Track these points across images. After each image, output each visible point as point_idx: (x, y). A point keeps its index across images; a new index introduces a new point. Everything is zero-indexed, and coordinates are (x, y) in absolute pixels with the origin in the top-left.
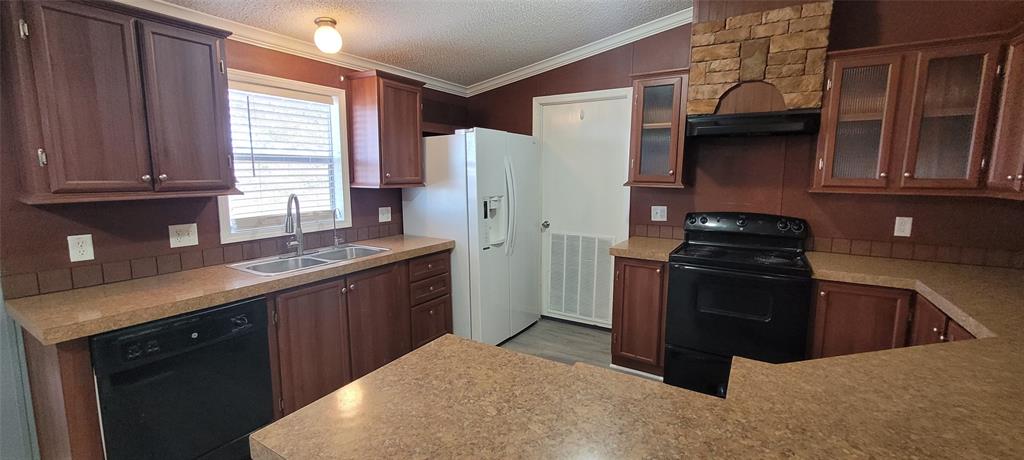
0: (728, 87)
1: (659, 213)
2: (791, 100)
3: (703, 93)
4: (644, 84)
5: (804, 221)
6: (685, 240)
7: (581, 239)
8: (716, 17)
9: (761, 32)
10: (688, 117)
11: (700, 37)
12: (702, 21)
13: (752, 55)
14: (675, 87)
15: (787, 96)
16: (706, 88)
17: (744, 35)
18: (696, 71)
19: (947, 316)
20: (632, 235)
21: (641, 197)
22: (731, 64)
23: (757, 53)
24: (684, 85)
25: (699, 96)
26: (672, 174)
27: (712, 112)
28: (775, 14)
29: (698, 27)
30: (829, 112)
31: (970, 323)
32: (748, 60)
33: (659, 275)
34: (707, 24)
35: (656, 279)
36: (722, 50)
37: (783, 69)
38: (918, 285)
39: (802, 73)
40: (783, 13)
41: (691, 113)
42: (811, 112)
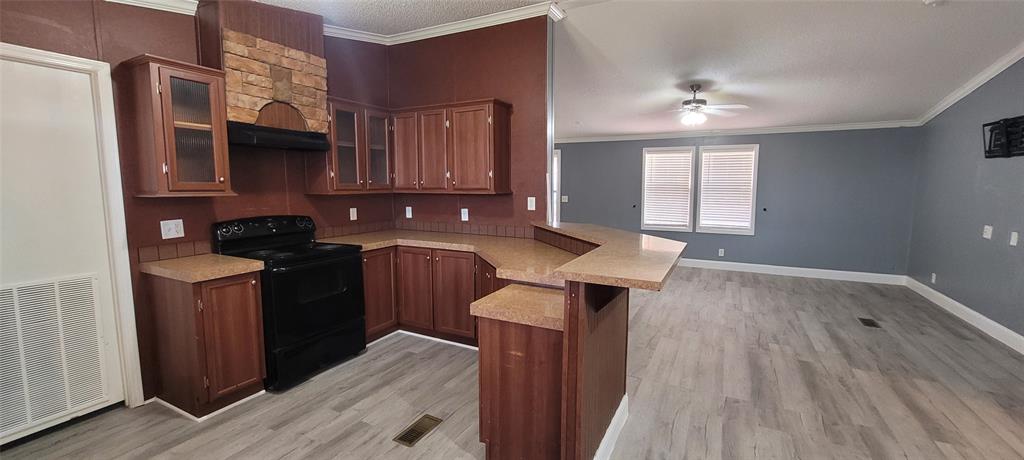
0: (265, 102)
1: (172, 228)
2: (312, 125)
3: (243, 101)
4: (168, 72)
5: (309, 217)
6: (215, 251)
7: (15, 294)
8: (247, 33)
9: (285, 63)
10: (228, 122)
11: (234, 46)
12: (234, 30)
13: (281, 80)
14: (212, 88)
15: (308, 121)
16: (245, 98)
17: (272, 59)
18: (233, 78)
19: (432, 249)
20: (135, 262)
21: (142, 211)
22: (266, 83)
23: (285, 80)
24: (221, 87)
25: (240, 104)
26: (223, 182)
27: (253, 123)
28: (293, 53)
29: (231, 34)
30: (332, 138)
31: (455, 247)
32: (278, 84)
33: (254, 286)
34: (241, 35)
35: (251, 291)
36: (256, 66)
37: (304, 99)
38: (400, 242)
39: (315, 106)
40: (300, 55)
41: (231, 119)
42: (323, 136)
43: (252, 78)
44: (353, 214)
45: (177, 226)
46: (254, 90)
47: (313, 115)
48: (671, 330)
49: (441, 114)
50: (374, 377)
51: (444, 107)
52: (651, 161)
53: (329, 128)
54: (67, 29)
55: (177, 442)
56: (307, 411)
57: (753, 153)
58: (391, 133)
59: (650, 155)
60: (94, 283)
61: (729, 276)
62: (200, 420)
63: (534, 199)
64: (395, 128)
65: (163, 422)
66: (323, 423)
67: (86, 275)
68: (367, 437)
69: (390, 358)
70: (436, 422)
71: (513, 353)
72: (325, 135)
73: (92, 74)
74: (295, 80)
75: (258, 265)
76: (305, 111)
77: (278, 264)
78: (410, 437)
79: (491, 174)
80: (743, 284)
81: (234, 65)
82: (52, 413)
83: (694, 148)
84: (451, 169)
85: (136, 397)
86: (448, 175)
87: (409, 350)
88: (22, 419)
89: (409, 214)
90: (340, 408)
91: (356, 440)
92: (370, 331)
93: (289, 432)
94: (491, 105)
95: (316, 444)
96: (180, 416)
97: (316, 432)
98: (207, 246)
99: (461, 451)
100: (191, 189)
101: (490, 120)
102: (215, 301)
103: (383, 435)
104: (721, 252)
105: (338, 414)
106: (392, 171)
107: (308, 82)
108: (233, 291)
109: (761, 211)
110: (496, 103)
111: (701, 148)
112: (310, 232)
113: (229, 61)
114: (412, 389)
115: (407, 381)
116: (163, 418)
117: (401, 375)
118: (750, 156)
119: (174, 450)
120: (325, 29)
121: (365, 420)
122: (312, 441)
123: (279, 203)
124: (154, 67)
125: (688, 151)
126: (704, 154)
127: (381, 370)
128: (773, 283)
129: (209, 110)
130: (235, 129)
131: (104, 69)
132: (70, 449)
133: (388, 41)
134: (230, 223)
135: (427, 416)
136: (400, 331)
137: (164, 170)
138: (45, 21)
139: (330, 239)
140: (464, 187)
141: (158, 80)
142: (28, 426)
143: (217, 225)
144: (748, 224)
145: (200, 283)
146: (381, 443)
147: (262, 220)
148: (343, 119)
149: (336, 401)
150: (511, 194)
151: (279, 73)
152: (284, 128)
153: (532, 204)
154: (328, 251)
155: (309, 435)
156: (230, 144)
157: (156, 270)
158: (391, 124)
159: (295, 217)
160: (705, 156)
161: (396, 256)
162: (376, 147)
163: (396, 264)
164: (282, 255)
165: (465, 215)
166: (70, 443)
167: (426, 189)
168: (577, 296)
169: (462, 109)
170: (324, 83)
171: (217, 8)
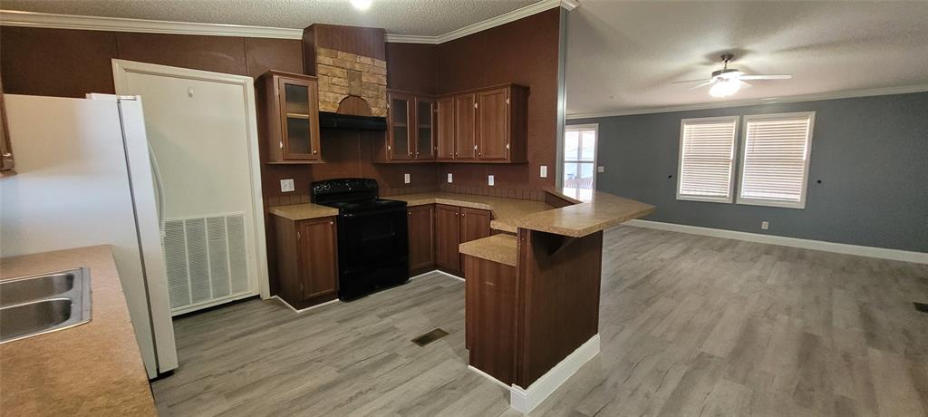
0: (344, 97)
1: (287, 185)
2: (375, 111)
3: (329, 98)
4: (284, 80)
5: (375, 180)
6: (312, 202)
7: (206, 221)
8: (332, 48)
9: (357, 67)
10: (320, 113)
11: (324, 58)
12: (324, 47)
13: (354, 80)
14: (309, 89)
15: (373, 109)
16: (331, 95)
17: (348, 66)
18: (323, 81)
19: (460, 207)
20: (266, 207)
21: (271, 172)
22: (344, 82)
23: (357, 80)
24: (315, 89)
25: (327, 100)
26: (315, 154)
27: (335, 111)
28: (363, 59)
29: (322, 50)
30: (390, 121)
31: (476, 205)
32: (352, 83)
33: (333, 225)
34: (328, 51)
35: (330, 229)
36: (338, 71)
37: (370, 93)
38: (438, 201)
39: (377, 97)
40: (367, 60)
41: (322, 110)
42: (383, 120)
43: (335, 80)
44: (407, 179)
45: (290, 184)
46: (336, 89)
47: (376, 104)
48: (675, 292)
49: (471, 98)
50: (410, 300)
51: (473, 92)
52: (689, 132)
53: (387, 113)
54: (231, 58)
55: (284, 322)
56: (361, 316)
57: (808, 121)
58: (436, 114)
59: (689, 126)
60: (245, 218)
61: (769, 250)
62: (298, 311)
63: (546, 167)
64: (438, 110)
65: (278, 310)
66: (369, 324)
67: (241, 213)
68: (394, 336)
69: (426, 289)
70: (443, 334)
71: (488, 283)
72: (385, 118)
73: (243, 85)
74: (364, 79)
75: (335, 212)
76: (370, 101)
77: (348, 211)
78: (422, 341)
79: (508, 147)
80: (781, 259)
81: (324, 73)
82: (223, 295)
83: (738, 117)
84: (478, 143)
85: (266, 294)
86: (476, 148)
87: (441, 285)
88: (207, 296)
89: (450, 180)
90: (382, 316)
91: (387, 337)
92: (413, 267)
93: (348, 325)
94: (509, 89)
95: (362, 336)
96: (288, 308)
97: (364, 328)
98: (308, 198)
99: (455, 355)
100: (297, 158)
101: (508, 101)
102: (308, 232)
103: (405, 337)
104: (765, 225)
105: (379, 319)
106: (436, 145)
107: (373, 80)
108: (318, 228)
109: (815, 182)
110: (514, 86)
111: (746, 117)
112: (375, 191)
113: (321, 70)
114: (434, 311)
115: (434, 304)
116: (278, 307)
117: (430, 300)
118: (806, 124)
119: (282, 326)
120: (389, 38)
121: (396, 326)
122: (360, 334)
123: (356, 169)
124: (276, 77)
125: (732, 121)
126: (749, 124)
127: (416, 296)
128: (820, 259)
129: (308, 101)
130: (324, 117)
131: (250, 81)
132: (231, 317)
133: (437, 41)
134: (322, 183)
135: (439, 330)
136: (437, 271)
137: (281, 146)
138: (221, 55)
139: (387, 196)
140: (487, 157)
141: (278, 86)
142: (210, 301)
143: (314, 184)
144: (798, 197)
145: (299, 221)
146: (402, 341)
147: (342, 181)
148: (399, 106)
149: (382, 311)
150: (527, 163)
151: (353, 75)
152: (356, 114)
153: (544, 172)
154: (383, 205)
155: (359, 330)
156: (320, 128)
157: (278, 212)
158: (435, 107)
159: (365, 179)
160: (749, 126)
161: (434, 212)
162: (422, 126)
163: (434, 218)
164: (351, 206)
165: (491, 181)
166: (231, 314)
167: (459, 159)
168: (525, 240)
169: (485, 93)
170: (385, 79)
171: (313, 32)
